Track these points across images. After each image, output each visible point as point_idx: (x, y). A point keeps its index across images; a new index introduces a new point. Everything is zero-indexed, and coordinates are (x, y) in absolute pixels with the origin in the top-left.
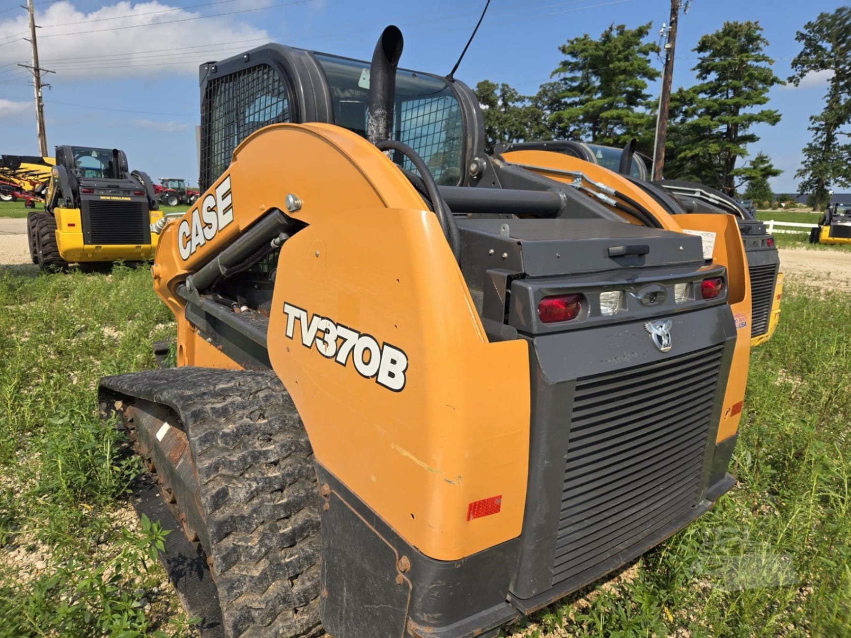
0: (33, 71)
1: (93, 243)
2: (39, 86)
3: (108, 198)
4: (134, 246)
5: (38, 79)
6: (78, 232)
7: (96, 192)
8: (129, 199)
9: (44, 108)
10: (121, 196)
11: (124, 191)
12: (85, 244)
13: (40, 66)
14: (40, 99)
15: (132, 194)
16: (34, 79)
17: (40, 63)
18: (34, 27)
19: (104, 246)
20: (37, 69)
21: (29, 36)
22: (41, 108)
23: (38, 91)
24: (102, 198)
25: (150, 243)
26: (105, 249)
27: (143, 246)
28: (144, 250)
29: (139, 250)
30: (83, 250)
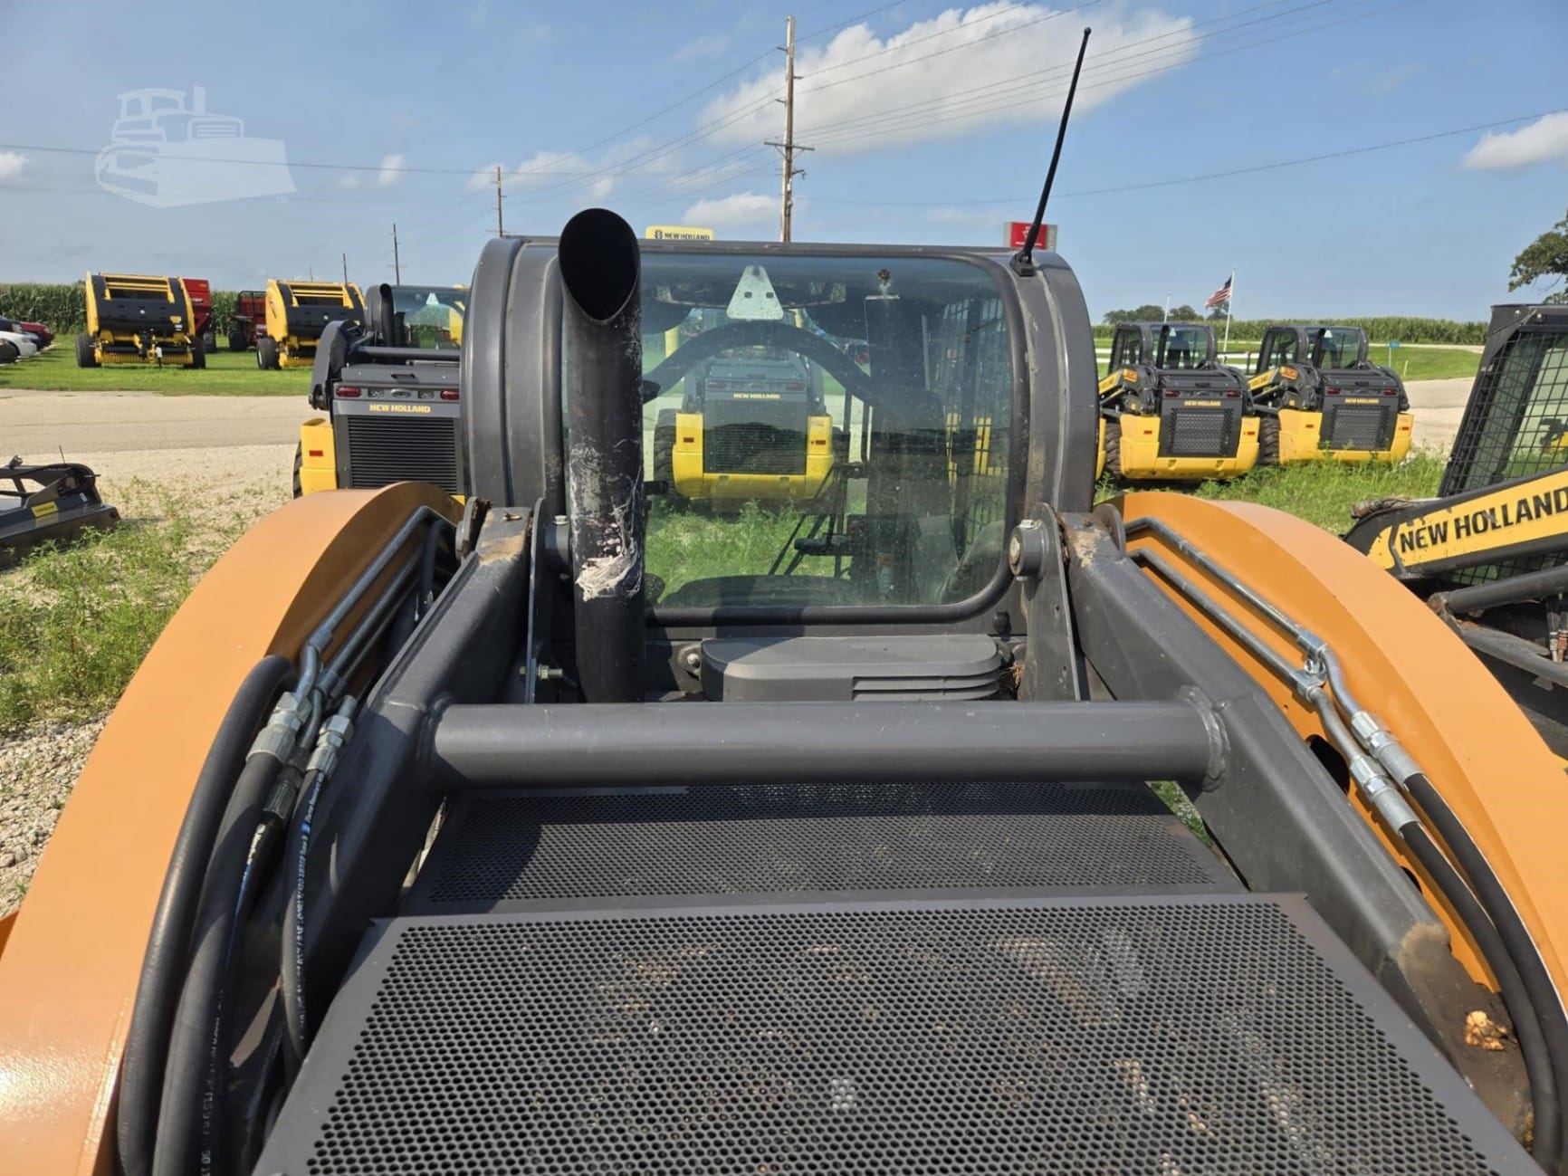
0: (784, 149)
1: (717, 471)
2: (789, 174)
3: (746, 396)
4: (778, 477)
5: (789, 162)
6: (697, 450)
7: (728, 388)
8: (776, 397)
9: (793, 210)
10: (766, 393)
11: (772, 384)
12: (704, 471)
13: (794, 142)
14: (788, 194)
15: (783, 388)
16: (784, 164)
17: (794, 136)
18: (792, 78)
19: (731, 476)
20: (789, 148)
21: (784, 95)
22: (788, 208)
23: (787, 182)
24: (737, 396)
25: (805, 473)
26: (735, 481)
27: (793, 478)
28: (795, 484)
29: (786, 485)
30: (702, 480)
